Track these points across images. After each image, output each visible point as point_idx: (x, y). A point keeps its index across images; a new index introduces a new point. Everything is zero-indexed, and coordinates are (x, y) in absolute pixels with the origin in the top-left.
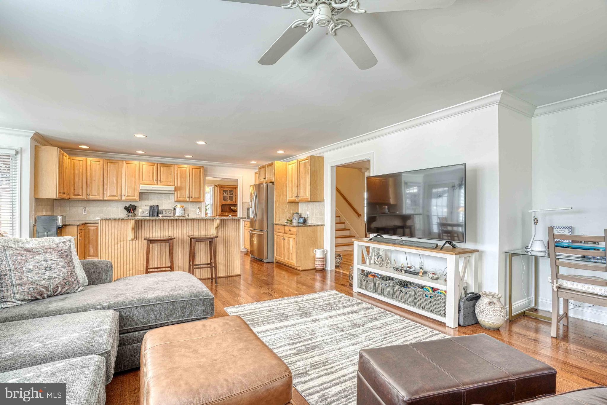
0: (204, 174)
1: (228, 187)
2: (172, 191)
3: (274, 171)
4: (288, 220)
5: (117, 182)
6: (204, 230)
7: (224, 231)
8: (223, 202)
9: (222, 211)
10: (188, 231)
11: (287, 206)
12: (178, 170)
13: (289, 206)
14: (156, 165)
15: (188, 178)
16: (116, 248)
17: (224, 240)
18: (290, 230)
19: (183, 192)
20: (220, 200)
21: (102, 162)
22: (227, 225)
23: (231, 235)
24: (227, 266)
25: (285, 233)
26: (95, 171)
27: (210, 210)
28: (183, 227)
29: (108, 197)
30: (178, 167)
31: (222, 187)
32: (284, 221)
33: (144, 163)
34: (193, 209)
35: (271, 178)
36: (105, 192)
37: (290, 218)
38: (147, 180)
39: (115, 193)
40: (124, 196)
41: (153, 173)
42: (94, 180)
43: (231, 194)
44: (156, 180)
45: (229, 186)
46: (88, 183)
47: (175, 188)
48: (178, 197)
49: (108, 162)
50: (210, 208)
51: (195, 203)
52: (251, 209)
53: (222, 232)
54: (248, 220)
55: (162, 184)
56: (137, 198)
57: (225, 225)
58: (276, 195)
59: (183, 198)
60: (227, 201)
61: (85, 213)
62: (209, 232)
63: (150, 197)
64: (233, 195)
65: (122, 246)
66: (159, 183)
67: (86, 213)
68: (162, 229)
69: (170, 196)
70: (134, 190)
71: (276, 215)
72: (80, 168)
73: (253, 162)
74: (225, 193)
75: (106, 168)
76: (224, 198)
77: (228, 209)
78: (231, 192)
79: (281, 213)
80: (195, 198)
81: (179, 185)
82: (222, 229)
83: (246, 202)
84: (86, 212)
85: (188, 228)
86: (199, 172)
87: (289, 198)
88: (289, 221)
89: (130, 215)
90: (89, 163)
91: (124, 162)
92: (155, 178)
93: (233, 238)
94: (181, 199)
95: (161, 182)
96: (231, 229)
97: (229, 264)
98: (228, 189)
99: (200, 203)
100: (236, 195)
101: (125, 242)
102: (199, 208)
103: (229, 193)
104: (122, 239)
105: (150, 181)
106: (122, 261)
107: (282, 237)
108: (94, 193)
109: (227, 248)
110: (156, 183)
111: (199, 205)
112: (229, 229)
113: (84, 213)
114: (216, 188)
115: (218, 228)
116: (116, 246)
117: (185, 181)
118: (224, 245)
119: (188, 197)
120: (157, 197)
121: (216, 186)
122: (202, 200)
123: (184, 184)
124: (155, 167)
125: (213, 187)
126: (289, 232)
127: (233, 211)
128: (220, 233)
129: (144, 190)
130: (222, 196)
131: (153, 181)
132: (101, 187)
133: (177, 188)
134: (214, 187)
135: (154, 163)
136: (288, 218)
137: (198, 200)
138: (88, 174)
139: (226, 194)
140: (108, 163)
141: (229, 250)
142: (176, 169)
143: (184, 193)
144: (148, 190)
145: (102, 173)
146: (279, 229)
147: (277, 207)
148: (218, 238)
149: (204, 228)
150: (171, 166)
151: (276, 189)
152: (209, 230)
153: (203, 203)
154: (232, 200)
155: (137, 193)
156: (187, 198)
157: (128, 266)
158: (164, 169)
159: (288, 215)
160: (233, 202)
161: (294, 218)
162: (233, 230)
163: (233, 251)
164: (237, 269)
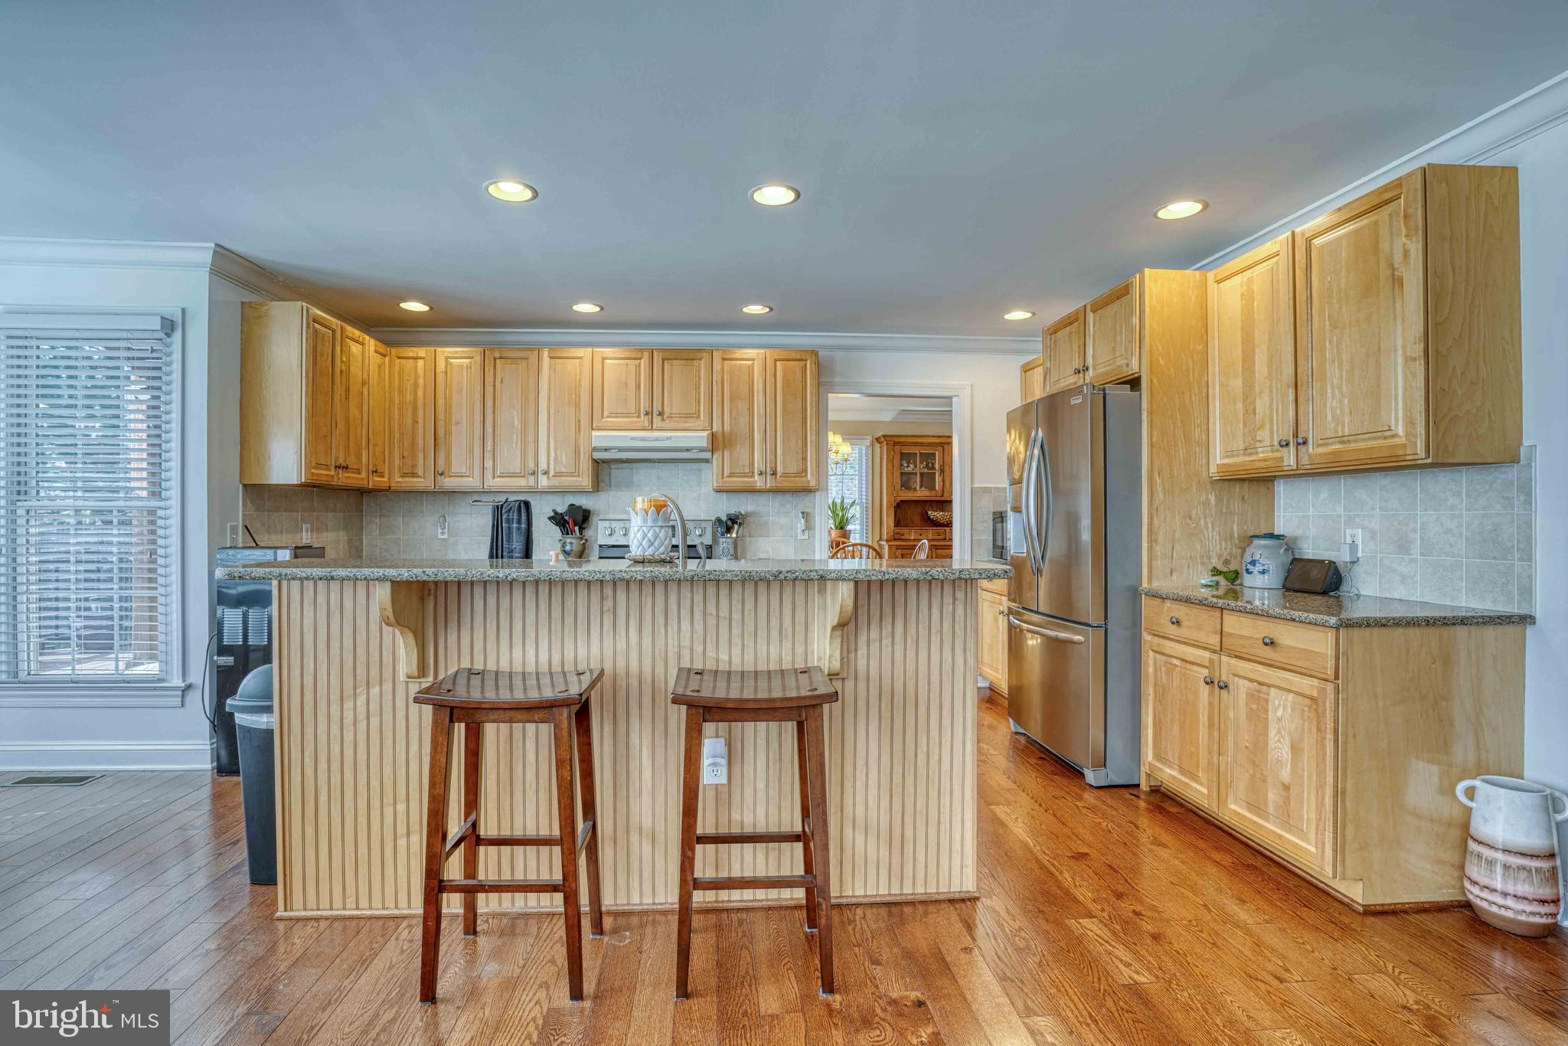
0: (819, 384)
1: (915, 441)
2: (702, 450)
3: (1136, 321)
4: (1216, 572)
5: (525, 425)
6: (775, 633)
7: (886, 642)
8: (901, 493)
9: (897, 524)
10: (686, 642)
11: (1212, 498)
12: (723, 369)
13: (1219, 500)
14: (646, 355)
15: (758, 398)
16: (349, 715)
17: (886, 697)
18: (1271, 643)
19: (742, 452)
20: (891, 486)
21: (478, 358)
22: (900, 612)
23: (923, 667)
24: (897, 841)
25: (1222, 649)
26: (460, 392)
27: (858, 522)
28: (660, 619)
29: (496, 480)
30: (724, 359)
31: (895, 444)
32: (1198, 580)
33: (608, 351)
34: (783, 520)
35: (1120, 362)
36: (489, 464)
37: (1227, 562)
38: (616, 415)
39: (516, 467)
40: (546, 473)
41: (638, 387)
42: (457, 424)
43: (927, 467)
44: (647, 414)
45: (920, 440)
46: (441, 433)
47: (713, 436)
48: (726, 474)
49: (495, 359)
50: (858, 515)
51: (788, 497)
52: (1011, 517)
53: (874, 647)
54: (999, 567)
55: (667, 424)
56: (585, 481)
57: (887, 609)
58: (1152, 445)
59: (744, 475)
60: (915, 489)
61: (443, 533)
62: (800, 650)
63: (635, 479)
64: (933, 468)
65: (374, 707)
66: (657, 420)
67: (445, 536)
68: (556, 625)
69: (700, 470)
70: (577, 453)
71: (1150, 549)
72: (416, 385)
73: (1018, 315)
74: (908, 463)
75: (492, 380)
76: (906, 482)
77: (917, 519)
78: (928, 458)
79: (1177, 535)
80: (785, 475)
81: (727, 428)
82: (874, 635)
83: (986, 490)
84: (446, 531)
85: (685, 625)
86: (799, 374)
87: (1229, 454)
88: (1221, 579)
89: (569, 540)
90: (441, 365)
91: (545, 354)
92: (644, 405)
93: (935, 686)
94: (737, 482)
95: (663, 420)
96: (924, 633)
97: (909, 833)
98: (916, 450)
99: (808, 498)
100: (946, 469)
101: (388, 687)
102: (806, 515)
103: (921, 463)
104: (374, 672)
105: (627, 415)
106: (375, 783)
107: (1205, 672)
108: (457, 466)
109: (898, 740)
110: (644, 420)
111: (804, 502)
112: (912, 630)
113: (440, 536)
114: (877, 446)
115: (852, 626)
116: (348, 705)
117: (751, 410)
118: (886, 724)
119: (761, 474)
120: (658, 478)
121: (878, 440)
122: (813, 483)
123: (743, 421)
124: (644, 363)
125: (868, 443)
126: (1267, 653)
127: (935, 524)
128: (862, 652)
129: (606, 450)
130: (897, 473)
131: (639, 416)
132: (477, 443)
133: (720, 437)
134: (872, 444)
135: (641, 350)
136: (1215, 562)
137: (799, 482)
138: (441, 402)
139: (912, 466)
140: (498, 361)
141: (910, 753)
142: (717, 367)
143: (744, 460)
144: (621, 450)
145: (478, 396)
146: (1177, 623)
147: (1156, 503)
148: (837, 706)
149: (775, 623)
150: (699, 355)
151: (1151, 413)
152: (800, 637)
153: (818, 494)
154: (933, 488)
155: (586, 466)
156: (756, 477)
157: (401, 807)
158: (674, 369)
159: (1215, 546)
160: (933, 493)
161: (1253, 563)
162: (935, 639)
163: (934, 758)
164: (956, 858)
